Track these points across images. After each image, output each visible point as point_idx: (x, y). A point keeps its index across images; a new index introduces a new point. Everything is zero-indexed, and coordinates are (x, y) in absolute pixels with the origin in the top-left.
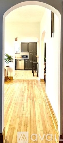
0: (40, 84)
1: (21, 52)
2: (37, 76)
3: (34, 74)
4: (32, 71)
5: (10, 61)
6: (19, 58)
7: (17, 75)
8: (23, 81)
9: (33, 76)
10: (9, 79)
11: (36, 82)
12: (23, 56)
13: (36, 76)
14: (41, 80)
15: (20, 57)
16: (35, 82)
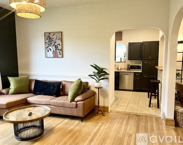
0: (165, 131)
1: (129, 59)
2: (158, 107)
3: (152, 102)
4: (147, 93)
5: (102, 77)
6: (125, 69)
7: (118, 102)
8: (127, 116)
9: (150, 106)
10: (100, 111)
11: (154, 124)
12: (132, 67)
13: (155, 106)
14: (167, 120)
15: (127, 67)
16: (152, 122)
